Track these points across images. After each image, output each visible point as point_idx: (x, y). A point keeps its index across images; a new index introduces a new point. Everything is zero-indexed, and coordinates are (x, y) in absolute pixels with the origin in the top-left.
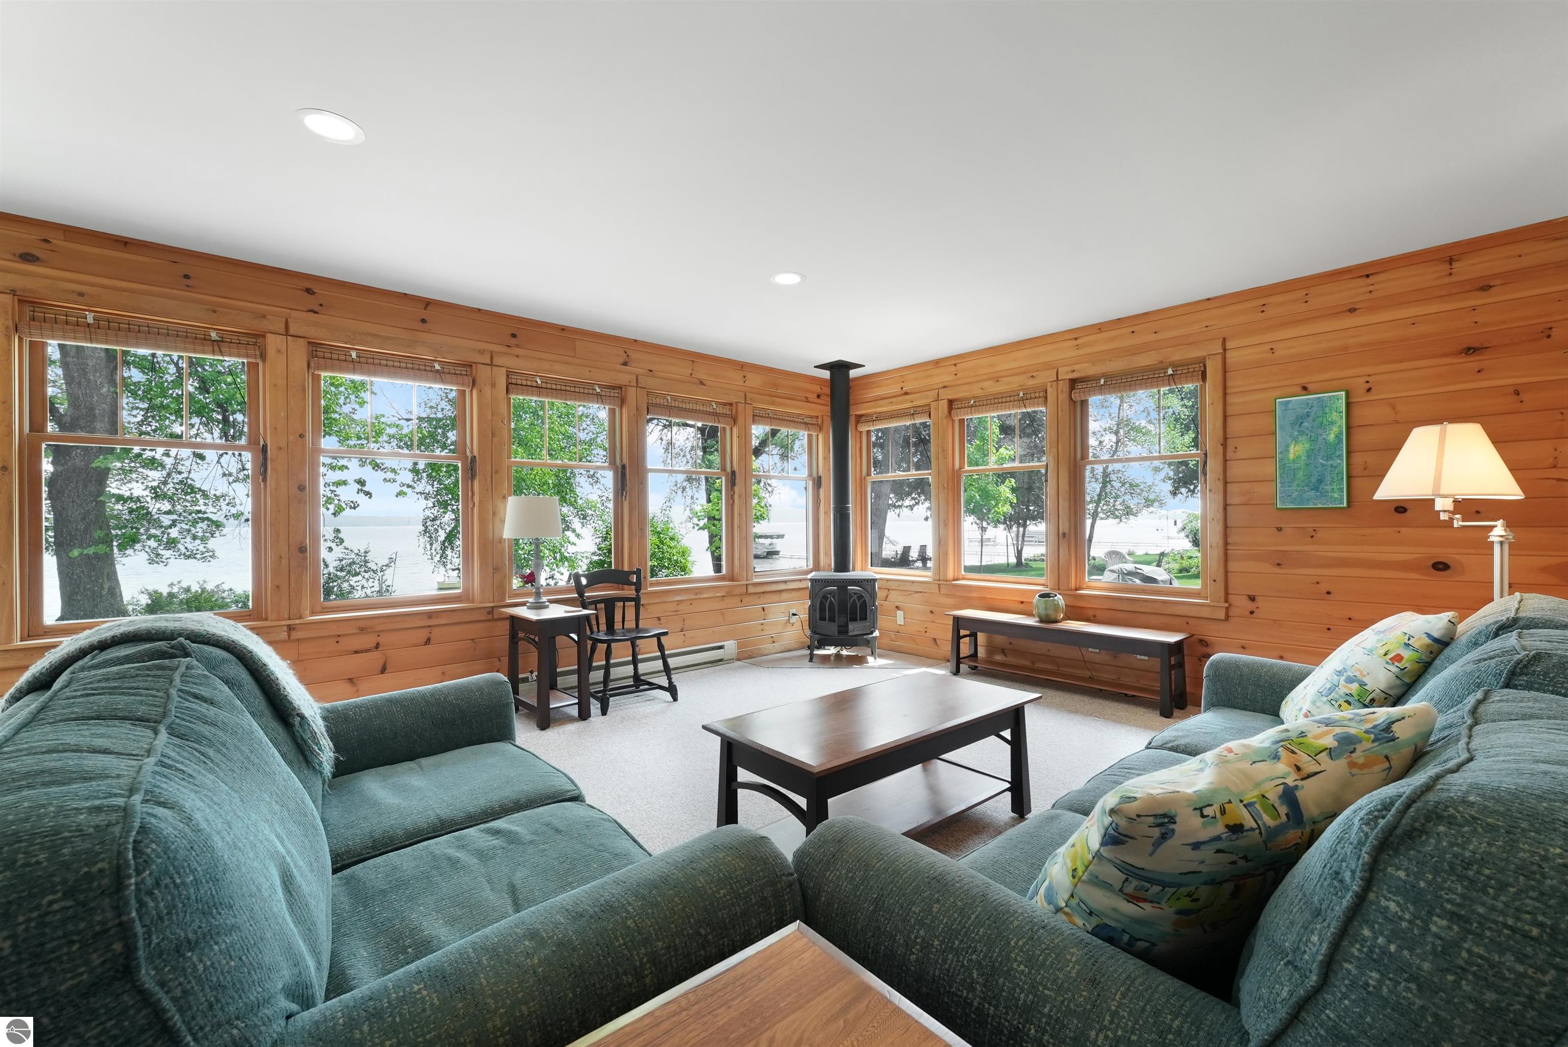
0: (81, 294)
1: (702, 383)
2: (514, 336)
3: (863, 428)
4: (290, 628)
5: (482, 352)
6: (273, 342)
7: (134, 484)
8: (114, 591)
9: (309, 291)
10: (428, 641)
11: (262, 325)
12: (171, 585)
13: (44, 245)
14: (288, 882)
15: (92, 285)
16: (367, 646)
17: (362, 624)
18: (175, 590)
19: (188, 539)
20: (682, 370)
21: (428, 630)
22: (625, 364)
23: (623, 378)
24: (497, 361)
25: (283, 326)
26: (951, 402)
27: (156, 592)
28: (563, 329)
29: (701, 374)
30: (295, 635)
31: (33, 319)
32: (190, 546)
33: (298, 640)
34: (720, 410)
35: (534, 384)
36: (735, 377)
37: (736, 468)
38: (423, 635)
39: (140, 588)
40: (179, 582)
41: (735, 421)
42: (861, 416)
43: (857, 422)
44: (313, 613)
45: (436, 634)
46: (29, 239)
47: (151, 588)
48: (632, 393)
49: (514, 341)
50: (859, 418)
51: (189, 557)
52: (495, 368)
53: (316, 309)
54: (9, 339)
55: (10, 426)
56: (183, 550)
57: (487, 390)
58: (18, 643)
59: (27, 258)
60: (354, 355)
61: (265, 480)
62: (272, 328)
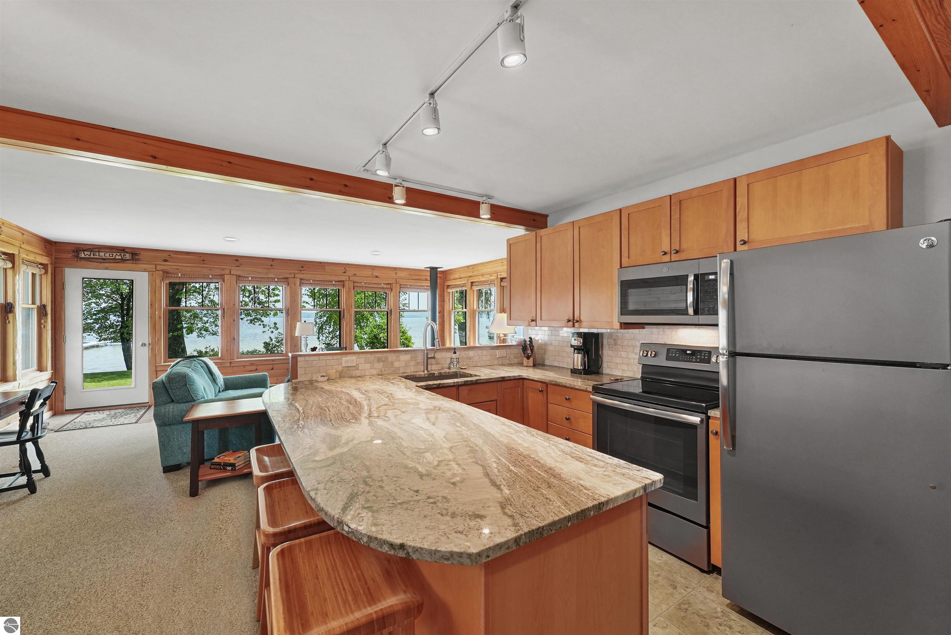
0: (178, 269)
1: (377, 277)
2: (302, 267)
3: (450, 291)
4: (231, 363)
5: (291, 274)
6: (227, 277)
7: (192, 301)
8: (184, 350)
9: (237, 260)
10: (272, 369)
11: (223, 272)
12: (206, 348)
13: (169, 257)
14: (204, 389)
15: (180, 266)
16: (253, 370)
17: (252, 362)
18: (208, 350)
19: (213, 326)
20: (369, 273)
21: (272, 365)
22: (344, 273)
23: (343, 278)
24: (296, 276)
25: (229, 272)
26: (472, 283)
27: (200, 351)
28: (320, 263)
29: (376, 273)
30: (232, 365)
31: (166, 277)
32: (214, 329)
33: (233, 366)
34: (385, 286)
35: (310, 283)
36: (393, 274)
37: (392, 308)
38: (271, 366)
39: (194, 349)
40: (210, 346)
41: (392, 290)
42: (449, 285)
43: (448, 288)
44: (237, 358)
45: (275, 366)
46: (165, 255)
47: (198, 349)
48: (347, 283)
49: (303, 269)
50: (448, 286)
51: (214, 334)
52: (295, 279)
53: (239, 265)
54: (161, 283)
55: (161, 306)
56: (212, 332)
57: (293, 286)
58: (163, 364)
59: (165, 261)
60: (250, 278)
61: (224, 318)
62: (226, 273)
